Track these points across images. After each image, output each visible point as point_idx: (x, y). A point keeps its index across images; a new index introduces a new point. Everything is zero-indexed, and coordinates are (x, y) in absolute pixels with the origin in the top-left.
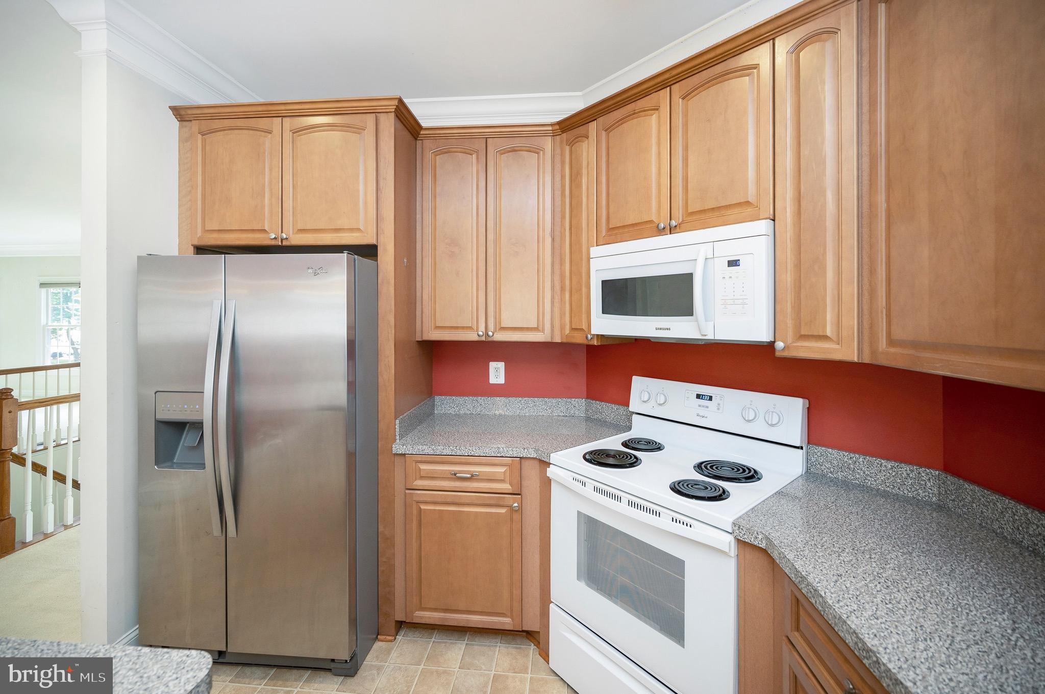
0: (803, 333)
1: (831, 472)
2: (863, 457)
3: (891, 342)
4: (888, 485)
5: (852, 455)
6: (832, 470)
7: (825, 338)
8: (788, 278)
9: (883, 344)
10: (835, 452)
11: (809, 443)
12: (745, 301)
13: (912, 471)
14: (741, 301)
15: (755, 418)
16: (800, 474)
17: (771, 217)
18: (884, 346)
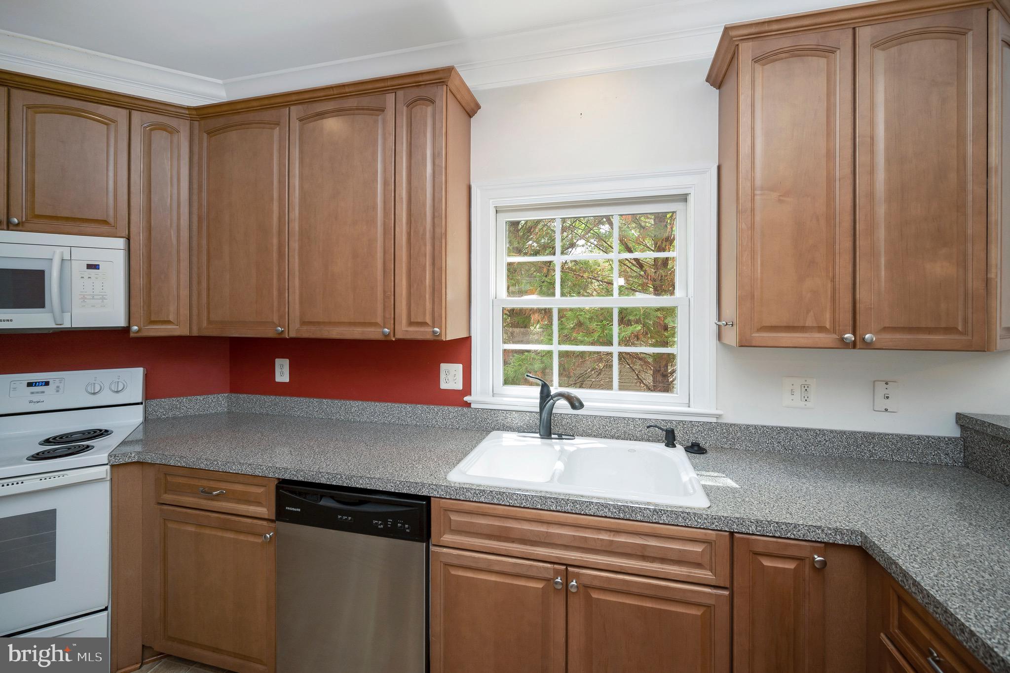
0: (152, 319)
1: (164, 415)
2: (185, 398)
3: (210, 322)
4: (201, 410)
5: (179, 399)
6: (165, 413)
7: (169, 322)
8: (139, 282)
9: (205, 324)
10: (167, 400)
11: (146, 399)
12: (104, 296)
13: (214, 398)
14: (101, 296)
15: (100, 391)
16: (141, 422)
17: (127, 237)
18: (206, 325)
